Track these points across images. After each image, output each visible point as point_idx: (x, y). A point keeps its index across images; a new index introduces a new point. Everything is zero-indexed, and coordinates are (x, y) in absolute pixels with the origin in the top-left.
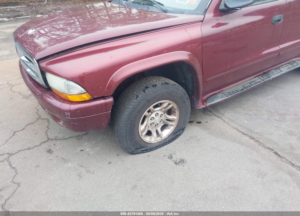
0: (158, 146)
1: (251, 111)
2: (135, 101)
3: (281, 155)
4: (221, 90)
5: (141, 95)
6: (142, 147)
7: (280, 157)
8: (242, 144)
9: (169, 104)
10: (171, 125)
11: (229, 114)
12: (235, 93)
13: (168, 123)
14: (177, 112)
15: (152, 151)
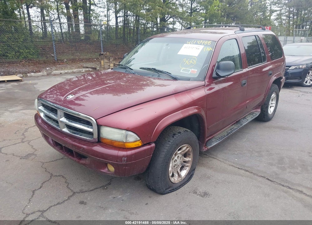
0: (181, 185)
1: (236, 151)
2: (168, 145)
3: (272, 180)
4: (213, 136)
5: (172, 140)
6: (170, 187)
7: (272, 181)
8: (242, 176)
9: (187, 148)
10: (187, 166)
11: (221, 155)
12: (223, 138)
13: (185, 164)
14: (191, 154)
15: (177, 190)
